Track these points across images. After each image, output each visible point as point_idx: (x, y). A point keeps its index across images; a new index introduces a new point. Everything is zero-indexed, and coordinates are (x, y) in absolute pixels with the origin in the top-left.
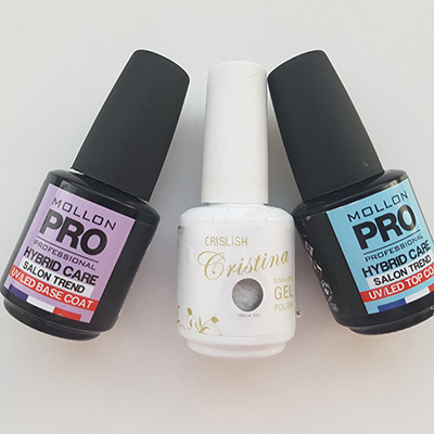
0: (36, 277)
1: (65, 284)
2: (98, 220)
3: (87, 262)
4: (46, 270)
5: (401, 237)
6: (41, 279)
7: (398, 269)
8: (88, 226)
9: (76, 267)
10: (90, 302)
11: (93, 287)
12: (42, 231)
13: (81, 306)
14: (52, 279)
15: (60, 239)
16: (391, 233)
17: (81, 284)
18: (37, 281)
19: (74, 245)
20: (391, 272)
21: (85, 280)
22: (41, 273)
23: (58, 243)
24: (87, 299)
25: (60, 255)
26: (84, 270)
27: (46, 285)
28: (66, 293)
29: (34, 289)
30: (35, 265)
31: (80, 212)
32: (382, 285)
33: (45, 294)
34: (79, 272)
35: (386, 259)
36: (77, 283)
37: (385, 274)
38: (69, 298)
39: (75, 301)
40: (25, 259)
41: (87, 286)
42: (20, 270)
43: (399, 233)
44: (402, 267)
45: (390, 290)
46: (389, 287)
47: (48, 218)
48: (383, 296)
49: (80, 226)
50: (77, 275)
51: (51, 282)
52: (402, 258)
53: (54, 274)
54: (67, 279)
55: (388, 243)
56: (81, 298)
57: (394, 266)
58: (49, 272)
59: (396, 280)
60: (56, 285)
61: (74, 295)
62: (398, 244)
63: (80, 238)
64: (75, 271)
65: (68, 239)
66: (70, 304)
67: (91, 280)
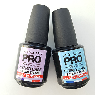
0: (25, 73)
1: (33, 73)
2: (37, 53)
3: (38, 65)
4: (27, 71)
5: (76, 64)
6: (27, 73)
7: (74, 72)
8: (35, 56)
9: (35, 68)
10: (41, 76)
11: (41, 72)
12: (23, 60)
13: (39, 78)
14: (30, 72)
15: (29, 61)
16: (74, 62)
17: (37, 72)
18: (26, 74)
19: (33, 62)
20: (71, 73)
21: (38, 70)
22: (26, 72)
23: (28, 62)
24: (40, 75)
25: (30, 65)
26: (37, 68)
27: (28, 75)
28: (34, 75)
29: (25, 76)
30: (24, 70)
31: (32, 52)
32: (68, 76)
33: (29, 77)
34: (36, 69)
35: (71, 69)
36: (36, 72)
37: (70, 73)
38: (35, 77)
39: (37, 77)
40: (20, 69)
41: (39, 72)
42: (20, 73)
43: (76, 62)
44: (75, 72)
45: (71, 78)
46: (70, 77)
47: (24, 56)
48: (68, 79)
49: (33, 56)
50: (36, 70)
51: (29, 73)
52: (76, 69)
53: (30, 71)
54: (33, 71)
55: (72, 64)
56: (39, 76)
57: (73, 71)
58: (28, 71)
59: (73, 75)
60: (31, 74)
61: (36, 75)
62: (75, 65)
63: (34, 59)
64: (35, 69)
65: (31, 61)
66: (36, 78)
67: (40, 70)
